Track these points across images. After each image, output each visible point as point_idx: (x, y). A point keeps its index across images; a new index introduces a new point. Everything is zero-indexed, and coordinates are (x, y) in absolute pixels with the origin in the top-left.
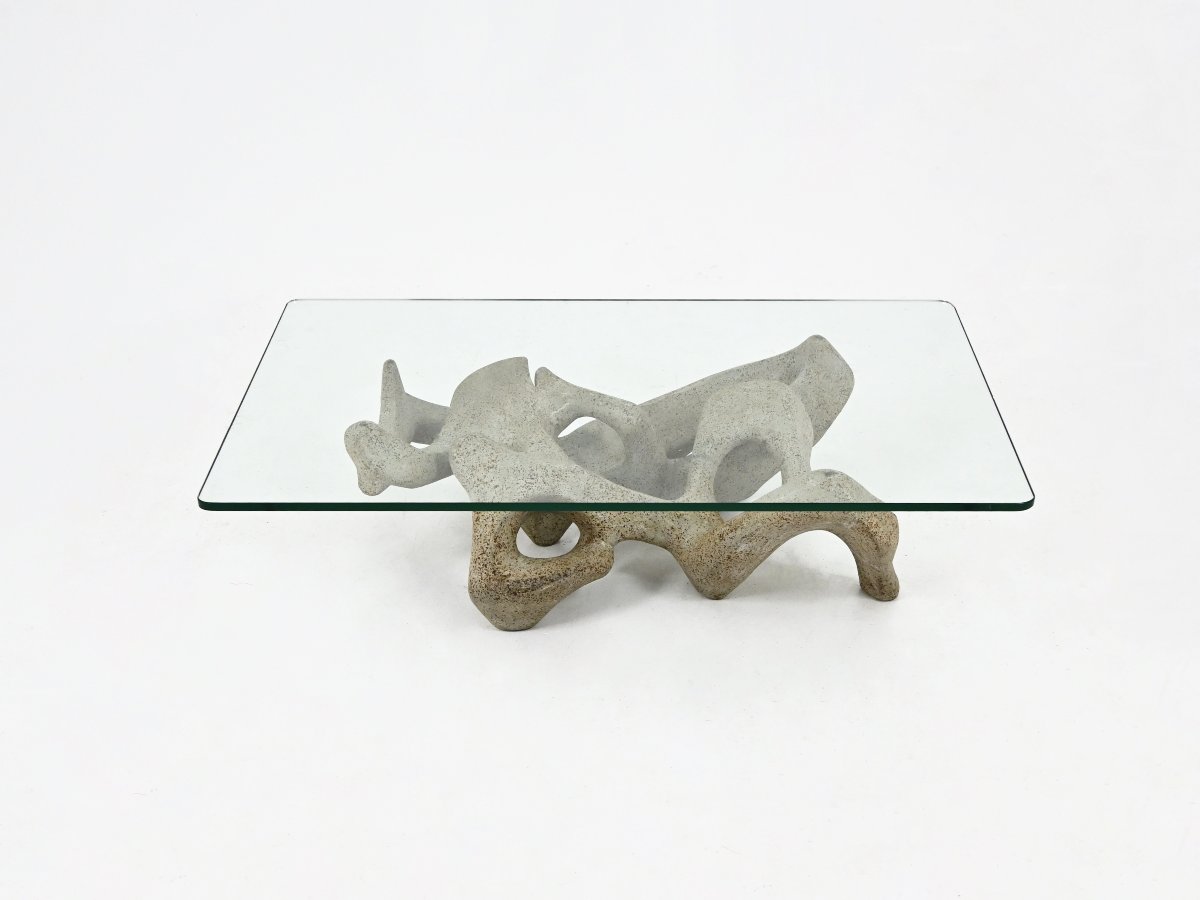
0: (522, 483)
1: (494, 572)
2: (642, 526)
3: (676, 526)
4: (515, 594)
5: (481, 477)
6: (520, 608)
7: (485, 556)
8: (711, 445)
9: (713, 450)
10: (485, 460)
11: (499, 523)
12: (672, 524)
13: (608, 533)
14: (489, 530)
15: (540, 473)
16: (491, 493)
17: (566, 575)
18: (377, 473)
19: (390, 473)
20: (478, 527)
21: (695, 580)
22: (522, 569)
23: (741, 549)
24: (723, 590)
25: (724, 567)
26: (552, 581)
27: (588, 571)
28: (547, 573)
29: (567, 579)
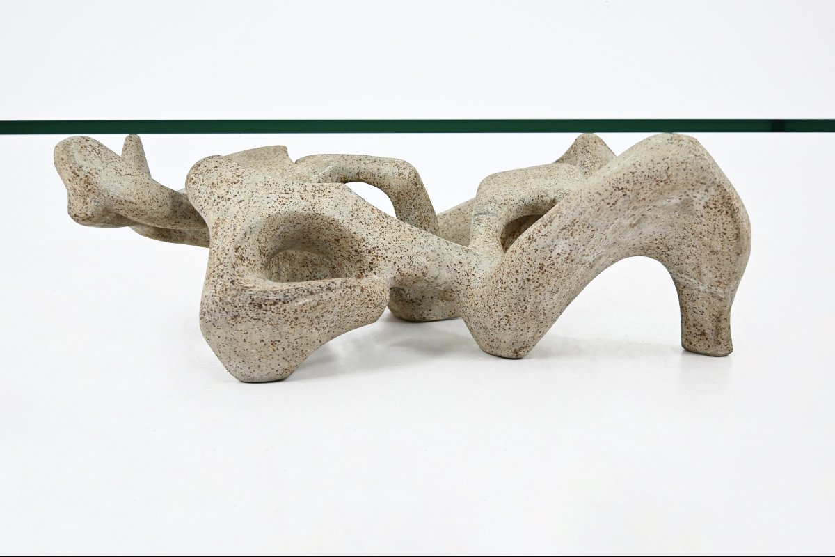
0: (275, 197)
1: (232, 282)
2: (422, 259)
3: (464, 262)
4: (260, 307)
5: (222, 193)
6: (267, 333)
7: (221, 267)
8: (493, 204)
9: (497, 208)
10: (229, 175)
11: (242, 232)
12: (459, 258)
13: (381, 264)
14: (229, 239)
15: (296, 187)
16: (233, 209)
17: (329, 289)
18: (88, 183)
19: (105, 186)
20: (216, 241)
21: (490, 327)
22: (271, 285)
23: (558, 250)
24: (527, 337)
25: (533, 285)
26: (311, 293)
27: (358, 291)
28: (304, 285)
29: (330, 294)
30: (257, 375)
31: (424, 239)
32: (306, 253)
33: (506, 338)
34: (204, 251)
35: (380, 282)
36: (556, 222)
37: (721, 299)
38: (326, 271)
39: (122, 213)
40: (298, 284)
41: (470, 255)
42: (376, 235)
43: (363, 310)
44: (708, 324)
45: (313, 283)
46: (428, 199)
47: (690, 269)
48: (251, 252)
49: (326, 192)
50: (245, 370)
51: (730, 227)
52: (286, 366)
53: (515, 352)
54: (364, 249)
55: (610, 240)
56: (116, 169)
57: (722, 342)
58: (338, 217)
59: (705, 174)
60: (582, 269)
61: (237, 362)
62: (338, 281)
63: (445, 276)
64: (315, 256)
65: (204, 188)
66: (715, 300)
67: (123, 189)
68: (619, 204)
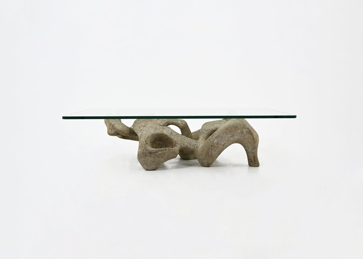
0: (153, 130)
1: (145, 148)
2: (187, 144)
3: (196, 144)
4: (151, 153)
5: (142, 129)
7: (142, 145)
8: (205, 130)
10: (143, 125)
11: (147, 137)
12: (195, 143)
13: (177, 145)
14: (144, 139)
15: (158, 127)
16: (144, 132)
17: (165, 150)
18: (113, 126)
19: (116, 127)
20: (141, 140)
21: (202, 159)
22: (153, 149)
23: (215, 142)
24: (210, 161)
25: (210, 150)
26: (162, 151)
27: (172, 150)
28: (160, 149)
29: (166, 151)
30: (149, 169)
31: (187, 139)
32: (160, 142)
33: (206, 161)
34: (138, 142)
35: (177, 148)
36: (214, 136)
37: (254, 153)
38: (164, 146)
39: (119, 133)
40: (159, 149)
41: (198, 143)
42: (176, 138)
43: (173, 155)
44: (252, 159)
45: (162, 149)
46: (189, 129)
47: (246, 146)
48: (148, 142)
49: (165, 128)
50: (147, 168)
51: (251, 137)
52: (156, 167)
53: (208, 165)
54: (173, 141)
55: (227, 140)
56: (118, 123)
57: (256, 163)
58: (167, 134)
59: (244, 126)
60: (221, 146)
61: (145, 165)
62: (167, 148)
63: (192, 147)
64: (162, 143)
65: (137, 128)
66: (253, 153)
67: (120, 128)
68: (227, 132)
